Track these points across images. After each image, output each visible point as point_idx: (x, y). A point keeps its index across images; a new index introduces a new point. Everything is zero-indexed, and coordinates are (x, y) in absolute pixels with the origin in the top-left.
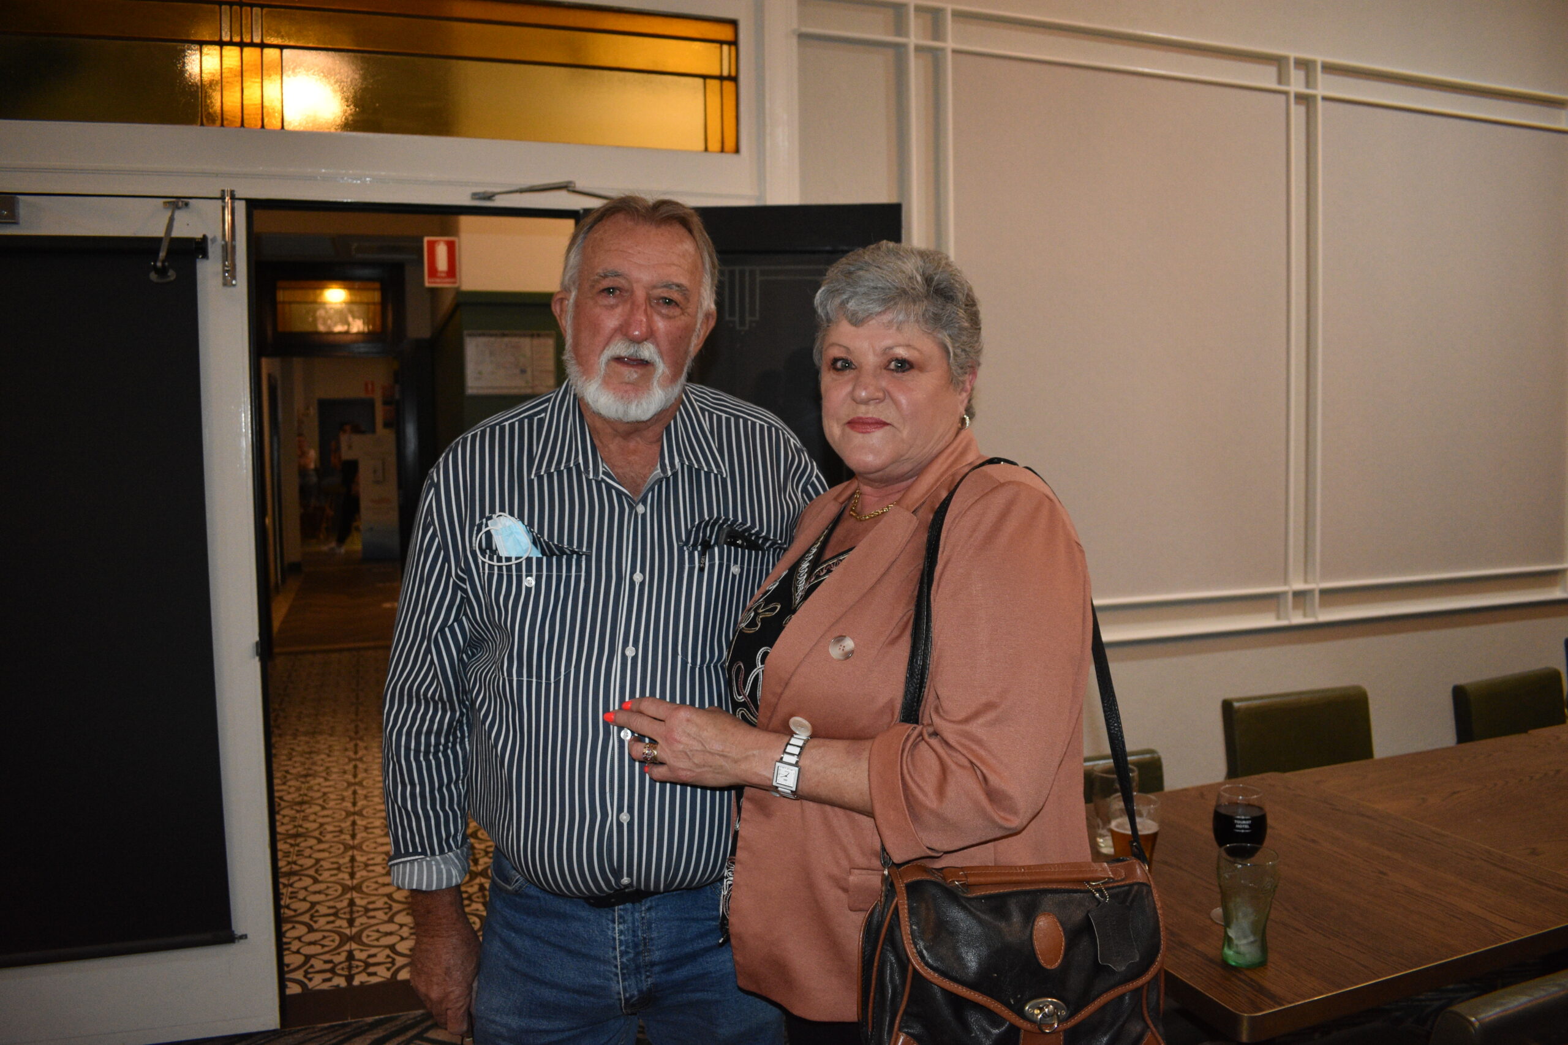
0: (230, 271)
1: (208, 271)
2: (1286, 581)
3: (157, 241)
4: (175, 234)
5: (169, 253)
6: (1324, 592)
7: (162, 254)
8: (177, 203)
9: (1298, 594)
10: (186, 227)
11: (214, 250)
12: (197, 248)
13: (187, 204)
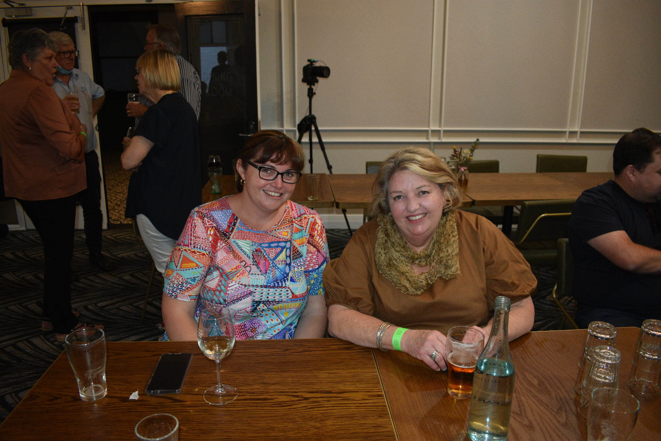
0: (84, 28)
1: (78, 26)
2: (429, 127)
3: (62, 18)
4: (67, 16)
5: (64, 22)
6: (445, 131)
7: (63, 22)
8: (70, 7)
9: (433, 131)
10: (70, 14)
11: (79, 20)
12: (74, 20)
13: (71, 8)
